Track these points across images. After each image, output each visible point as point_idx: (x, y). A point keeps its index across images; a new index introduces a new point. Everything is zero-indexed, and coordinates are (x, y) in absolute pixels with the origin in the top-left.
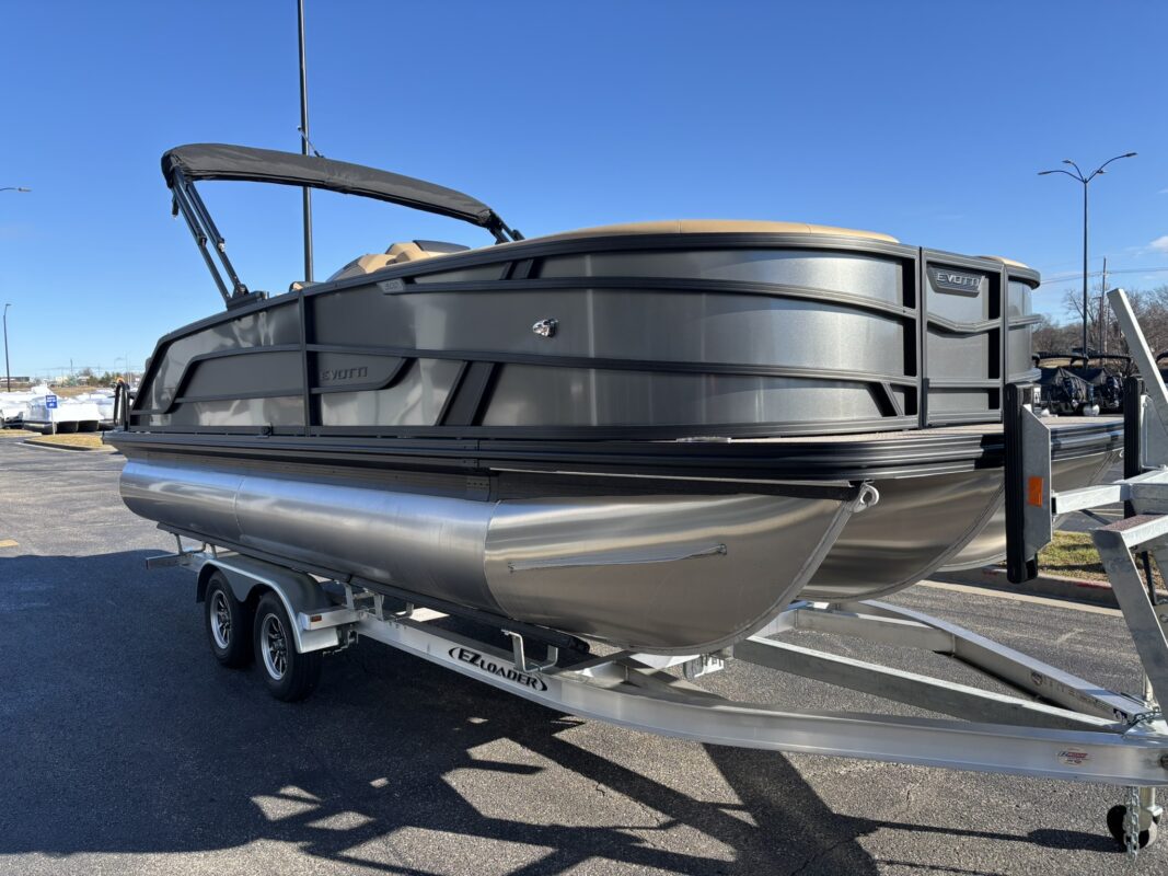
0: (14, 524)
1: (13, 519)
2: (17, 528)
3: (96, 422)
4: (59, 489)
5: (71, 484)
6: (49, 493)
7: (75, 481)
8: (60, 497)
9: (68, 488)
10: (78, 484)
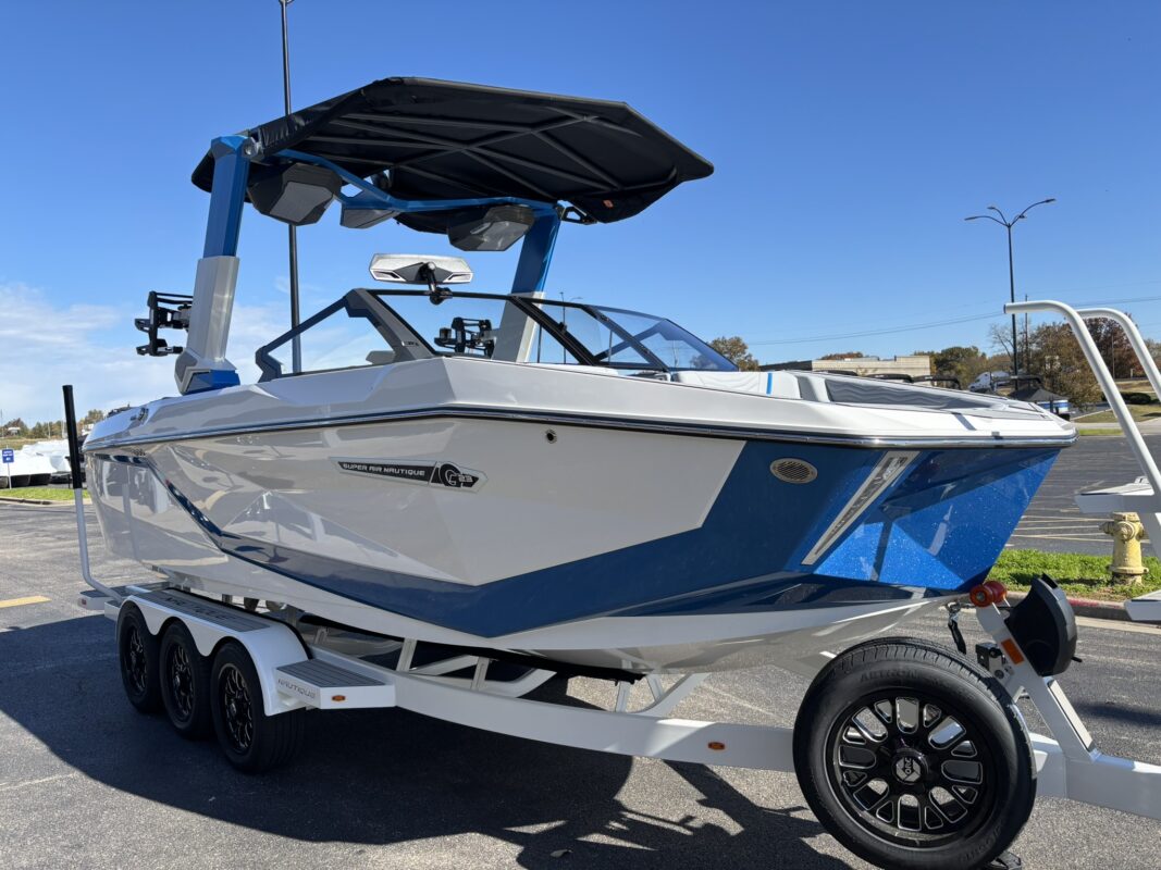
0: (31, 580)
1: (29, 576)
2: (36, 585)
3: (49, 475)
4: (51, 545)
5: (59, 539)
6: (45, 549)
7: (63, 536)
8: (58, 553)
9: (61, 543)
10: (65, 539)
